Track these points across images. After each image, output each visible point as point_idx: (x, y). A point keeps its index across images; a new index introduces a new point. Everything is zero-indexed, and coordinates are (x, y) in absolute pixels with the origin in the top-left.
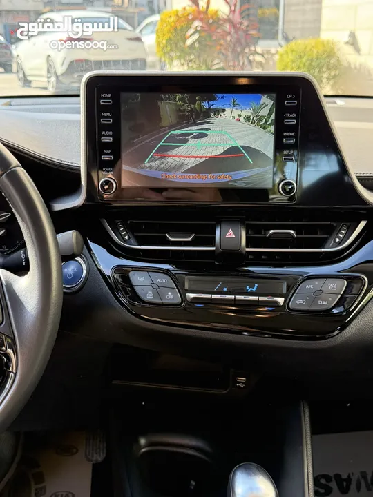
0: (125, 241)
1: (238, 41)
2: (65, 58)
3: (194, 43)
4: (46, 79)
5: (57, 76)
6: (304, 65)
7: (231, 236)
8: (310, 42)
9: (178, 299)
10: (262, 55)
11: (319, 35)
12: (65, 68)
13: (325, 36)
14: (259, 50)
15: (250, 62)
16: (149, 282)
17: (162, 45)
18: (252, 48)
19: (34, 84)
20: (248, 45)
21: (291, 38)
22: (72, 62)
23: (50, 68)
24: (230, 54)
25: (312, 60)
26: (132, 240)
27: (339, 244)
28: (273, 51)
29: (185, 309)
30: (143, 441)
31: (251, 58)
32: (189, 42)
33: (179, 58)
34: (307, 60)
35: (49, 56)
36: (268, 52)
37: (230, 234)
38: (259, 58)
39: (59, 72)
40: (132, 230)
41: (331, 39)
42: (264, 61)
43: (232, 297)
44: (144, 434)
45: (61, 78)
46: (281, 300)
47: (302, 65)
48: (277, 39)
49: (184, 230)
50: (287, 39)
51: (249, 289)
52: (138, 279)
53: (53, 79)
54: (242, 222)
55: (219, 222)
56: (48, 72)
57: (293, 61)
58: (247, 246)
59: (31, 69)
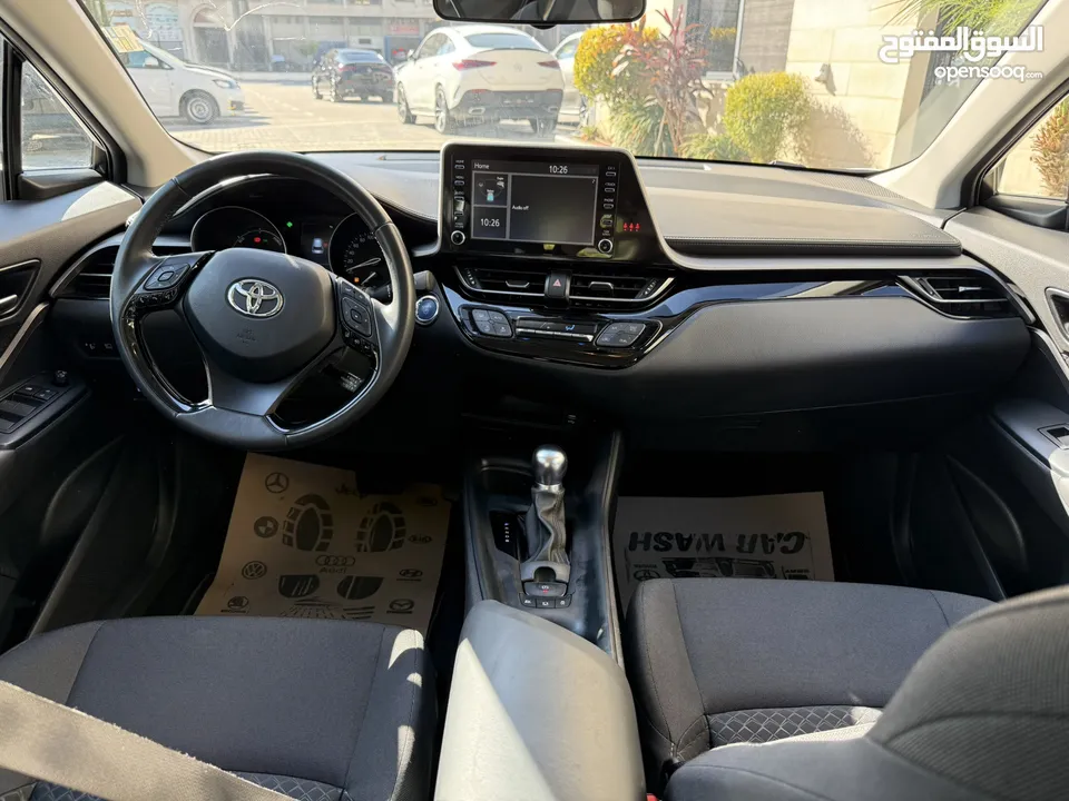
0: (471, 285)
1: (678, 72)
2: (459, 87)
3: (624, 71)
4: (434, 114)
5: (448, 111)
6: (759, 106)
7: (557, 284)
8: (772, 75)
9: (510, 333)
10: (710, 92)
11: (784, 68)
12: (458, 100)
13: (791, 69)
14: (706, 83)
15: (694, 99)
16: (487, 319)
17: (581, 74)
18: (697, 81)
19: (419, 121)
20: (691, 77)
21: (749, 69)
22: (468, 92)
23: (440, 101)
24: (668, 88)
25: (770, 100)
26: (478, 286)
27: (648, 296)
28: (724, 86)
29: (514, 341)
30: (485, 463)
31: (696, 94)
32: (616, 72)
33: (603, 91)
34: (764, 100)
35: (439, 84)
36: (718, 87)
37: (557, 283)
38: (705, 94)
39: (450, 107)
40: (478, 277)
41: (798, 74)
42: (711, 97)
43: (551, 333)
44: (485, 456)
45: (452, 113)
46: (590, 337)
47: (756, 107)
48: (731, 71)
49: (521, 279)
50: (743, 70)
51: (567, 329)
52: (479, 316)
53: (443, 115)
54: (568, 275)
55: (549, 274)
56: (437, 105)
57: (745, 101)
58: (571, 294)
59: (416, 101)
